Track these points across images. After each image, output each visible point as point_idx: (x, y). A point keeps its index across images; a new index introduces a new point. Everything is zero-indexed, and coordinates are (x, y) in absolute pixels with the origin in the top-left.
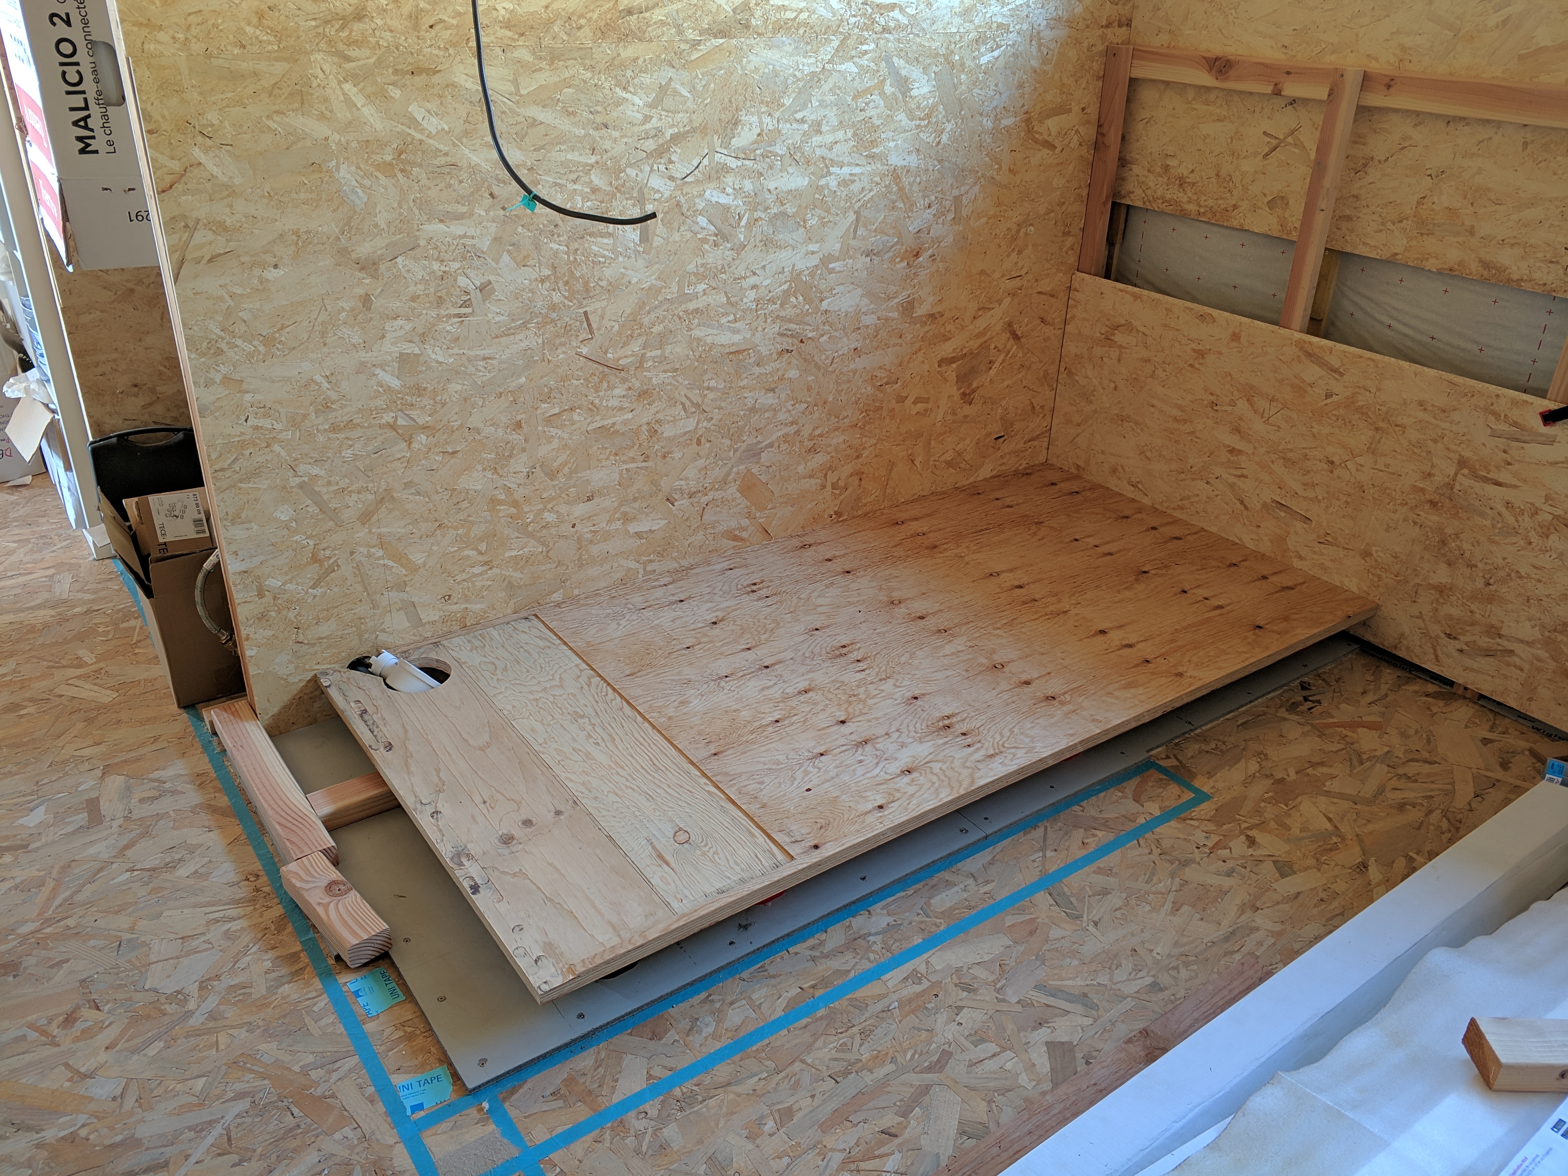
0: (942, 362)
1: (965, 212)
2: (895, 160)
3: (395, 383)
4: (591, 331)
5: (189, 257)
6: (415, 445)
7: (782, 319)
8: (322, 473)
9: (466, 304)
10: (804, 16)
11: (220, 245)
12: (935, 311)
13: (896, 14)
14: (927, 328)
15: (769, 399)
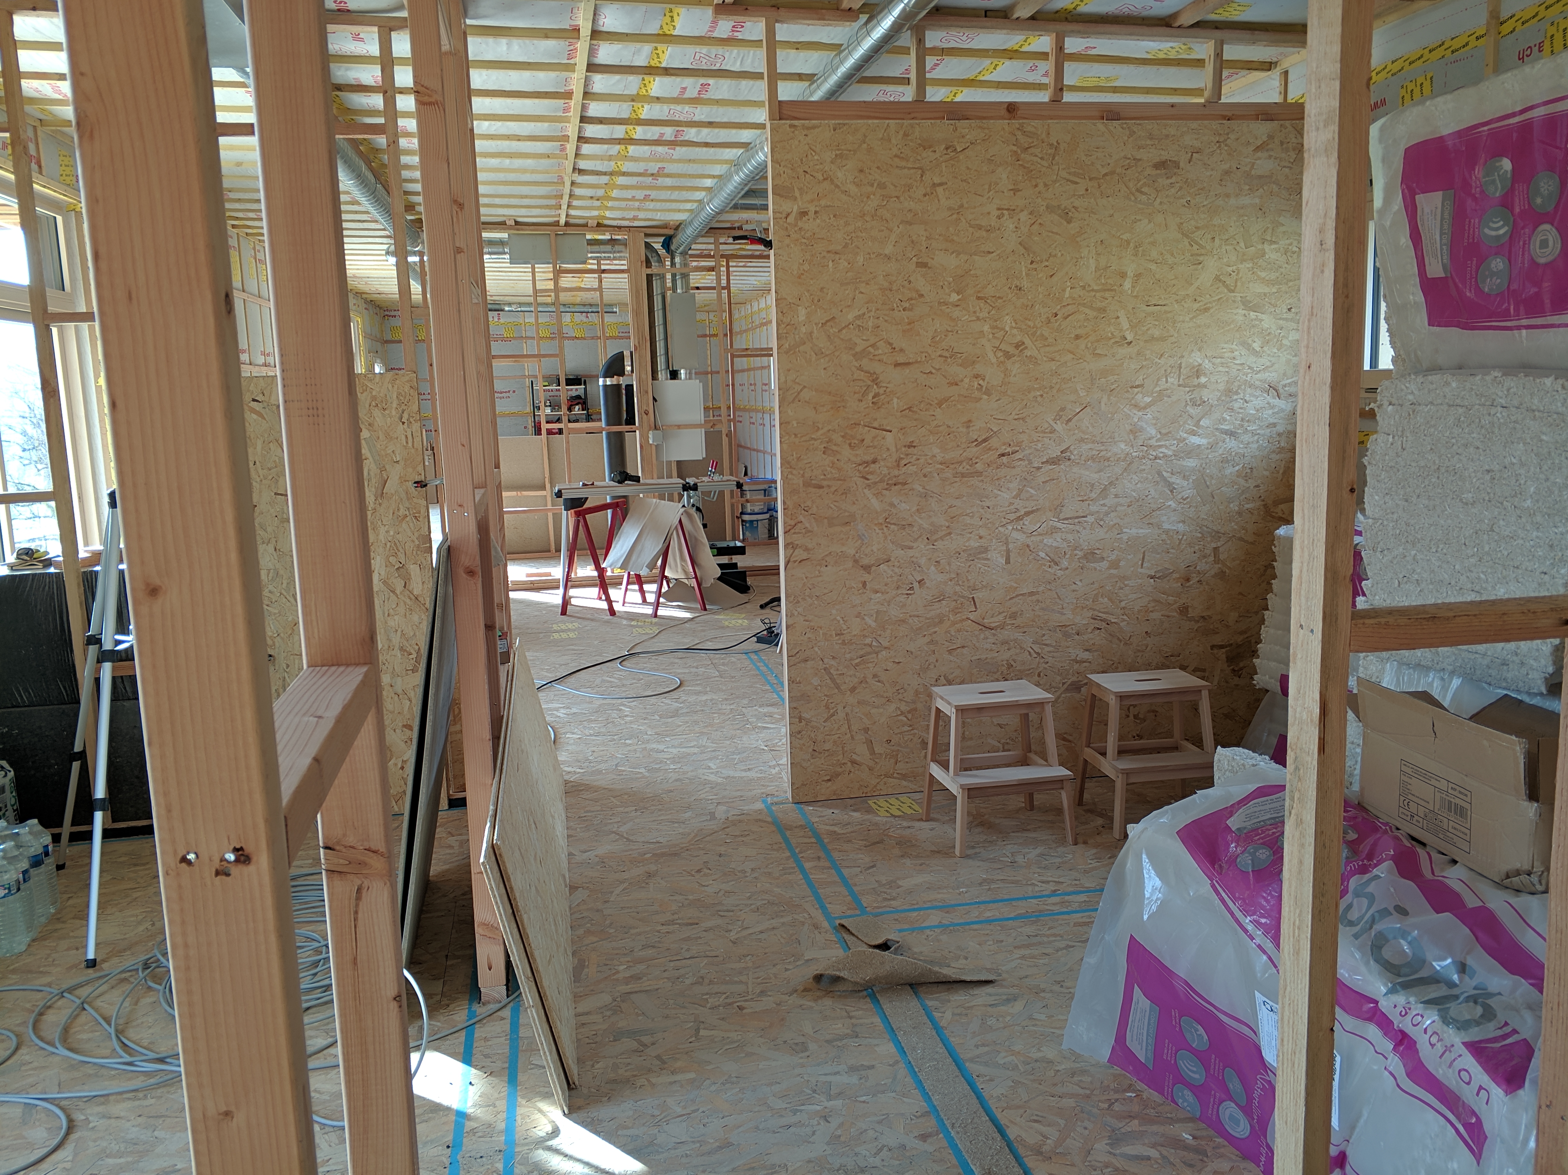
0: (1212, 647)
1: (1222, 557)
2: (1166, 526)
3: (873, 624)
4: (976, 607)
5: (792, 560)
6: (880, 656)
7: (1094, 610)
8: (835, 664)
9: (911, 588)
10: (1102, 453)
11: (805, 555)
12: (1204, 614)
13: (1163, 450)
14: (1200, 624)
15: (1086, 655)
